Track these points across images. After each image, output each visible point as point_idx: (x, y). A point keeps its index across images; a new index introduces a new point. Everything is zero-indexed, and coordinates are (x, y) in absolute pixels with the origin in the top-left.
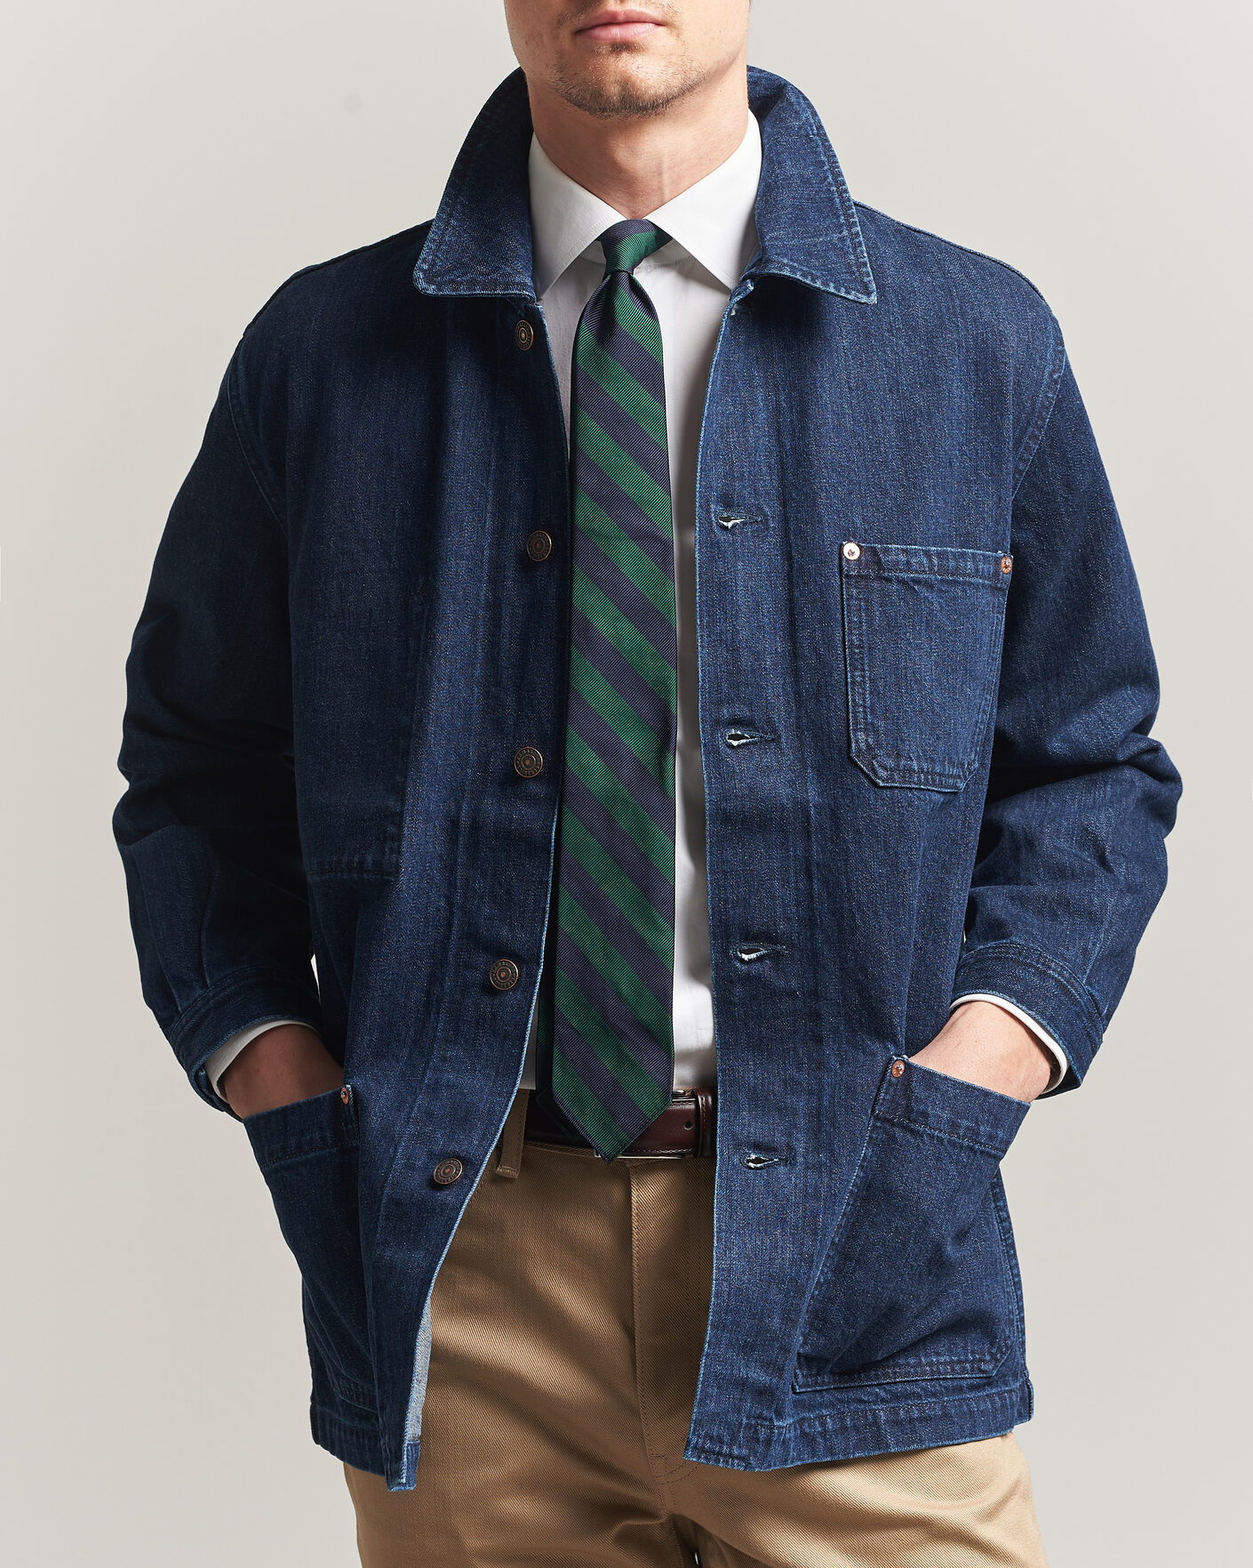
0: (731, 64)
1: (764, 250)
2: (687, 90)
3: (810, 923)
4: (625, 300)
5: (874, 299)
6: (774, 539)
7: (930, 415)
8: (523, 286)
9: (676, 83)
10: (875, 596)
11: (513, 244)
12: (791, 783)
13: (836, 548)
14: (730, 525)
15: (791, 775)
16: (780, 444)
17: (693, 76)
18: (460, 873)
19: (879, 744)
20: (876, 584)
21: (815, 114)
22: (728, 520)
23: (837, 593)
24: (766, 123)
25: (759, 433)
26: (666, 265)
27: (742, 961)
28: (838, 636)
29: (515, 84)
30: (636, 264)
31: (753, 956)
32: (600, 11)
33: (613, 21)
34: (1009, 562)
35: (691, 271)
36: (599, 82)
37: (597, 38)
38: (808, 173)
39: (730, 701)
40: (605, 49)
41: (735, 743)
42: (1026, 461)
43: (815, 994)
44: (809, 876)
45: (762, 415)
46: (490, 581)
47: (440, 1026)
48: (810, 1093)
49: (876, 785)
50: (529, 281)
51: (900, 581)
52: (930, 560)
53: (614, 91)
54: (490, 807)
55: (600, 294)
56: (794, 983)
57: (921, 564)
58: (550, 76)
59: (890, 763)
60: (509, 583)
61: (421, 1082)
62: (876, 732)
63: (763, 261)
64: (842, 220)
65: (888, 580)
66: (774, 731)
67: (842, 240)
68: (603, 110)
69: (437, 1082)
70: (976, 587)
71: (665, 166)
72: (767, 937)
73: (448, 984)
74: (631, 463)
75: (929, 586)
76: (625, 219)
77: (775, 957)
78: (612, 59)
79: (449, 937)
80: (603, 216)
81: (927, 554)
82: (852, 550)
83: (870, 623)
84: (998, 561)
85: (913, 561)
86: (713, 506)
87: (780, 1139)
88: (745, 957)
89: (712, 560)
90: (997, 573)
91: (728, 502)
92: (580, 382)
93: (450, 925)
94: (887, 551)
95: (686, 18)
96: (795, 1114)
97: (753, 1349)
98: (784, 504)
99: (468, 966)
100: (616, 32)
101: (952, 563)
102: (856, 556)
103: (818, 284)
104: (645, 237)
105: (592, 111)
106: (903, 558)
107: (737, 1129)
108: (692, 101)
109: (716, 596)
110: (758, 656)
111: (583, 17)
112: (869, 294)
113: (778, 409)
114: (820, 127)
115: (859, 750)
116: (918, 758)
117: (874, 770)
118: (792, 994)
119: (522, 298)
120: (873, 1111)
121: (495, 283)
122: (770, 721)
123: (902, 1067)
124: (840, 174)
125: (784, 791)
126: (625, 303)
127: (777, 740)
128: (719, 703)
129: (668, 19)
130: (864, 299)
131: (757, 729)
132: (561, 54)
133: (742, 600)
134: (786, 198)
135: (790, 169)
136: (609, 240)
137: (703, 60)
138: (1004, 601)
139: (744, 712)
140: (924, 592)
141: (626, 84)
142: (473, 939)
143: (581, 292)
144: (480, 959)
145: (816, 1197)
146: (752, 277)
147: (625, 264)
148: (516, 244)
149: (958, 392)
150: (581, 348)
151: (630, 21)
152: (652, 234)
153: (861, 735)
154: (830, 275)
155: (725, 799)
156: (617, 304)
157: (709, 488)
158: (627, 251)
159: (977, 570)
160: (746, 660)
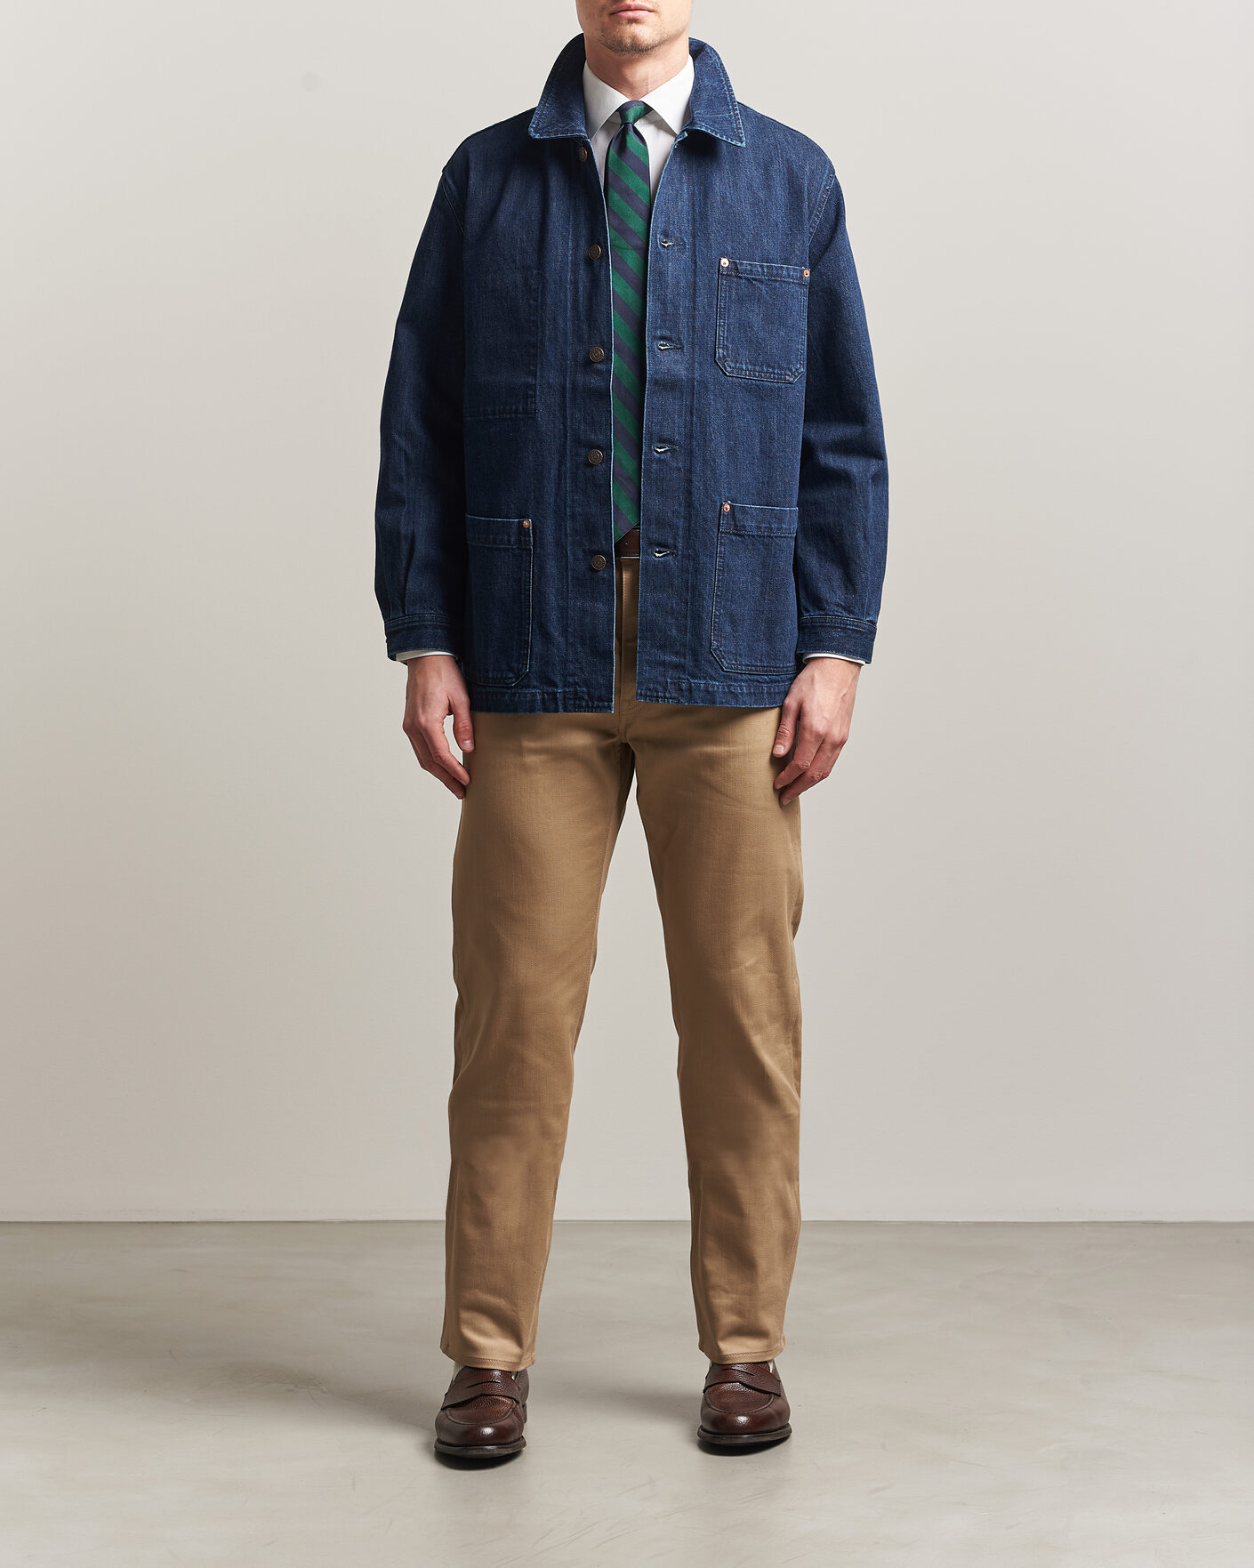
0: (682, 32)
1: (693, 119)
2: (662, 43)
3: (690, 436)
4: (631, 137)
5: (744, 144)
6: (686, 256)
7: (766, 202)
8: (581, 131)
9: (657, 39)
10: (734, 285)
11: (575, 113)
12: (687, 369)
13: (718, 260)
14: (666, 245)
15: (687, 366)
16: (694, 210)
17: (665, 36)
18: (568, 411)
19: (728, 356)
20: (735, 279)
21: (719, 58)
22: (666, 243)
23: (716, 282)
24: (696, 62)
25: (684, 204)
26: (651, 122)
27: (657, 452)
28: (715, 302)
29: (580, 39)
30: (635, 121)
31: (662, 450)
32: (623, 4)
33: (629, 9)
34: (808, 272)
35: (661, 125)
36: (621, 37)
37: (621, 17)
38: (715, 84)
39: (661, 328)
40: (624, 22)
41: (662, 348)
42: (813, 228)
43: (690, 471)
44: (692, 414)
45: (686, 196)
46: (572, 271)
47: (568, 485)
48: (685, 518)
49: (725, 374)
50: (583, 129)
51: (748, 279)
52: (763, 269)
53: (628, 41)
54: (580, 378)
55: (619, 135)
56: (680, 465)
57: (758, 271)
58: (598, 34)
59: (733, 365)
60: (581, 272)
61: (566, 514)
62: (728, 350)
63: (693, 123)
64: (731, 107)
65: (741, 278)
66: (681, 344)
67: (730, 116)
68: (622, 51)
69: (574, 514)
70: (789, 283)
71: (650, 75)
72: (670, 442)
73: (568, 465)
74: (634, 213)
75: (761, 281)
76: (628, 100)
77: (672, 451)
78: (628, 26)
79: (565, 443)
80: (619, 99)
81: (762, 266)
82: (725, 262)
83: (730, 297)
84: (802, 271)
85: (754, 269)
86: (658, 236)
87: (670, 541)
88: (659, 450)
89: (657, 261)
90: (801, 277)
91: (666, 234)
92: (610, 175)
93: (566, 437)
94: (742, 264)
95: (664, 9)
96: (678, 529)
97: (665, 647)
98: (694, 237)
99: (577, 455)
100: (630, 14)
101: (775, 272)
102: (726, 265)
103: (718, 136)
104: (639, 108)
105: (616, 51)
106: (749, 268)
107: (650, 535)
108: (664, 48)
109: (657, 278)
110: (676, 308)
111: (614, 6)
112: (742, 142)
113: (693, 194)
114: (722, 64)
115: (719, 357)
116: (746, 364)
117: (725, 368)
118: (679, 469)
119: (581, 137)
120: (719, 530)
121: (567, 131)
122: (679, 339)
123: (728, 507)
124: (730, 86)
125: (683, 372)
126: (632, 139)
127: (682, 348)
128: (656, 328)
129: (655, 9)
130: (739, 144)
131: (673, 342)
132: (603, 23)
133: (670, 280)
134: (704, 95)
135: (707, 82)
136: (622, 111)
137: (670, 29)
138: (807, 291)
139: (667, 333)
140: (758, 284)
141: (634, 38)
142: (577, 441)
143: (608, 134)
144: (583, 451)
145: (688, 571)
146: (687, 130)
147: (631, 120)
148: (578, 113)
149: (780, 193)
150: (610, 159)
151: (637, 9)
152: (643, 107)
153: (721, 350)
154: (724, 132)
155: (656, 373)
156: (628, 138)
157: (657, 226)
158: (631, 115)
159: (789, 275)
160: (670, 309)
